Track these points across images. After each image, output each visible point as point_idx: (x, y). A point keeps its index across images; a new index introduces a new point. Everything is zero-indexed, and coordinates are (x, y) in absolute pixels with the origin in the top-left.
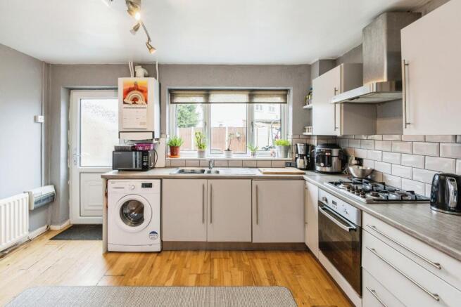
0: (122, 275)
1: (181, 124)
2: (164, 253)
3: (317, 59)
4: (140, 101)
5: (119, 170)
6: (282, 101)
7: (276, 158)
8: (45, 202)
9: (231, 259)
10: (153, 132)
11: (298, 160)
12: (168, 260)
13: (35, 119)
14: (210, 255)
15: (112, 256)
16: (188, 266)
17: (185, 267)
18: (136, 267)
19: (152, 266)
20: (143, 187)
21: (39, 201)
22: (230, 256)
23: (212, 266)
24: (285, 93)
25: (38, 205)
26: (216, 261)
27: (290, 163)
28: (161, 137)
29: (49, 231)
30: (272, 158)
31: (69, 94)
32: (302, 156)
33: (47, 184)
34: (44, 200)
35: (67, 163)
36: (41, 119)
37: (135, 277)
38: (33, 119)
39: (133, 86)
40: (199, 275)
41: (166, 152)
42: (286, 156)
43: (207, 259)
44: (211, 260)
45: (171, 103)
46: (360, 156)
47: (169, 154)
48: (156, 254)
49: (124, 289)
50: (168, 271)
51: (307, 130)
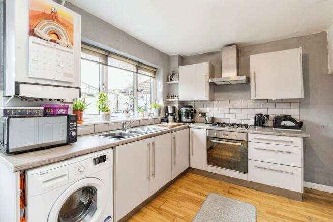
3: (178, 54)
4: (63, 40)
6: (153, 76)
7: (153, 117)
10: (80, 89)
11: (169, 117)
20: (95, 163)
24: (155, 71)
27: (164, 120)
32: (172, 114)
42: (159, 116)
46: (203, 112)
51: (170, 97)
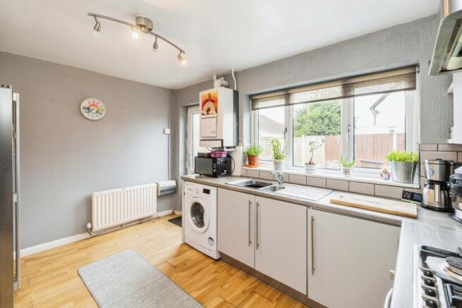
0: (175, 267)
1: (330, 131)
2: (220, 263)
4: (212, 111)
5: (201, 174)
6: (407, 86)
7: (390, 182)
8: (169, 192)
9: (274, 305)
10: (222, 141)
12: (216, 271)
13: (164, 131)
14: (256, 287)
15: (185, 248)
16: (226, 286)
17: (222, 287)
18: (189, 265)
19: (200, 270)
20: (204, 192)
21: (164, 191)
22: (278, 299)
23: (247, 300)
24: (411, 71)
25: (163, 193)
26: (256, 296)
27: (413, 194)
28: (238, 145)
29: (173, 213)
30: (382, 181)
31: (187, 110)
33: (172, 179)
34: (168, 190)
35: (185, 165)
36: (168, 131)
37: (180, 274)
38: (162, 132)
39: (208, 98)
40: (225, 301)
41: (244, 161)
43: (250, 290)
44: (253, 292)
45: (253, 109)
47: (247, 163)
48: (213, 261)
49: (166, 279)
50: (205, 282)
